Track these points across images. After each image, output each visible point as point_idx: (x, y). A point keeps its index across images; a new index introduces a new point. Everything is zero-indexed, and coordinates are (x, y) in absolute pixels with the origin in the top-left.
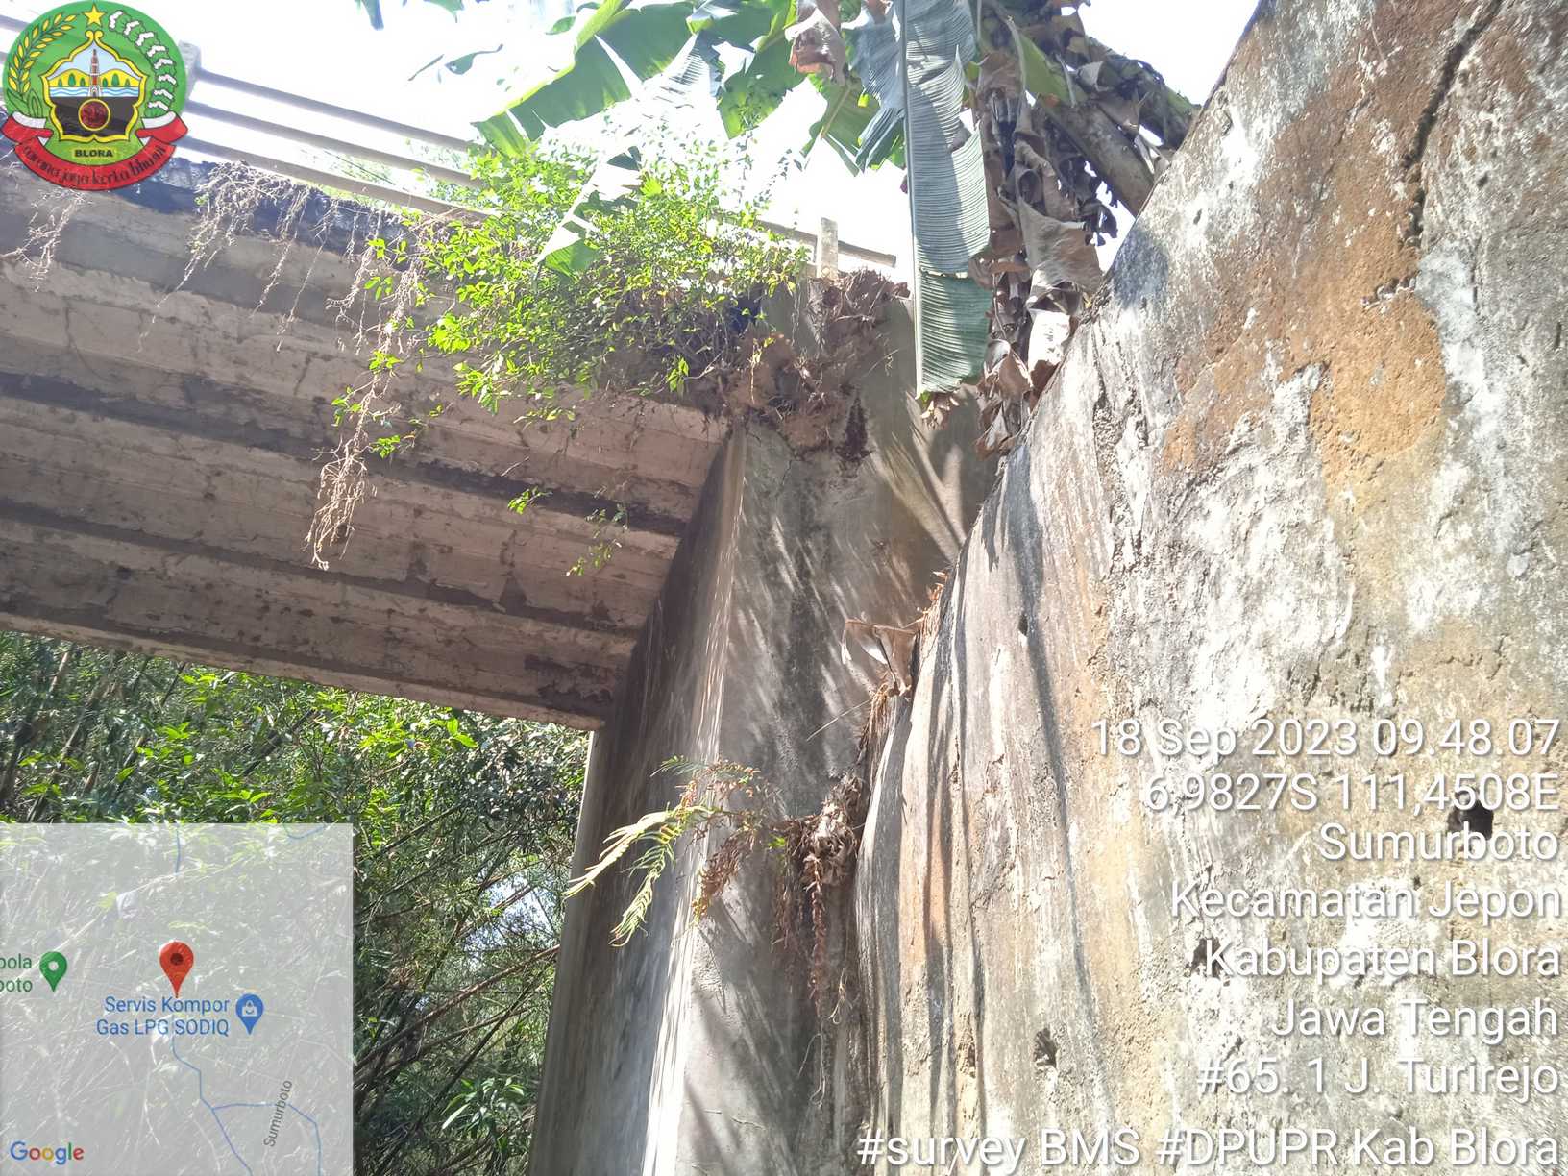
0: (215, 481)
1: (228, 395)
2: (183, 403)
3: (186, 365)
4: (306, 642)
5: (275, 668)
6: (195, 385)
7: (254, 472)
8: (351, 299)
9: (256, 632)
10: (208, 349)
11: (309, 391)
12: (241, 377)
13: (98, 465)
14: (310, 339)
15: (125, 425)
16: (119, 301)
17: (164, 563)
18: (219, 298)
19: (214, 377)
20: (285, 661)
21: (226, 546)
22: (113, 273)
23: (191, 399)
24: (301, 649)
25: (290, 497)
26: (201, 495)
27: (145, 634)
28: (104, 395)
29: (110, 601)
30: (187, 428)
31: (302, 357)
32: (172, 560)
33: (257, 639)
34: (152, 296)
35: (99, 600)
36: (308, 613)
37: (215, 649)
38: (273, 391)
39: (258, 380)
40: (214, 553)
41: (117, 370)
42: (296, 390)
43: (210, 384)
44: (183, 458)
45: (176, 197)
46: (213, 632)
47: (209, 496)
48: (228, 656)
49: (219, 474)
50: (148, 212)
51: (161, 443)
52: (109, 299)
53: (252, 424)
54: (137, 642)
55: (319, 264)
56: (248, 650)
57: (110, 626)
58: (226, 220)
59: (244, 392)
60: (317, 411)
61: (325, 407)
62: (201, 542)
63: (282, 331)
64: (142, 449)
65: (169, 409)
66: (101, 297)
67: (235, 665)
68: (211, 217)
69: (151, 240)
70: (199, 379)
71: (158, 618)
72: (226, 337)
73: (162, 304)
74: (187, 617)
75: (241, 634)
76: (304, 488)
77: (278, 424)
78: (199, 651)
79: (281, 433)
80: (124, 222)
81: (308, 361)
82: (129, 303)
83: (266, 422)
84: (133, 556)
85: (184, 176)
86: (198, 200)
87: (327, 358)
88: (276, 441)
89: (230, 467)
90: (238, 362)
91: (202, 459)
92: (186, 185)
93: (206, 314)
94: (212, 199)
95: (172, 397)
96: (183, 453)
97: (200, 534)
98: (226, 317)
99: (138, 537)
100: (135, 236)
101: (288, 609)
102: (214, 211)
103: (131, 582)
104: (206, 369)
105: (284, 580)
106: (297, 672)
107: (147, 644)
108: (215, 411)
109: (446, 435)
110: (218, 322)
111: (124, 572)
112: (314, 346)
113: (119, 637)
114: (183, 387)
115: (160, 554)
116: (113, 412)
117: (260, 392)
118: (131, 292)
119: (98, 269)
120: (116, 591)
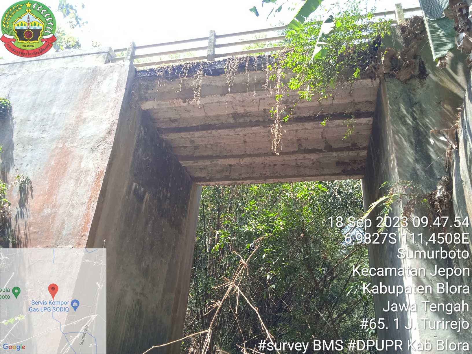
0: (245, 137)
1: (244, 115)
2: (234, 121)
3: (232, 111)
4: (277, 172)
5: (271, 181)
6: (235, 115)
7: (254, 133)
8: (267, 82)
9: (264, 173)
10: (236, 105)
11: (262, 108)
12: (245, 110)
13: (219, 141)
14: (259, 95)
15: (222, 130)
16: (215, 101)
17: (239, 161)
18: (236, 93)
19: (239, 112)
20: (273, 179)
21: (252, 153)
22: (211, 95)
23: (235, 119)
24: (276, 174)
25: (264, 136)
26: (243, 142)
27: (239, 180)
28: (216, 125)
29: (229, 174)
30: (236, 127)
31: (258, 100)
32: (241, 160)
33: (265, 174)
34: (222, 98)
35: (227, 174)
36: (275, 165)
37: (256, 179)
38: (253, 111)
39: (249, 109)
40: (250, 156)
41: (217, 117)
42: (258, 109)
43: (238, 114)
44: (237, 134)
45: (220, 71)
46: (254, 175)
47: (245, 142)
48: (259, 181)
49: (246, 136)
50: (215, 77)
51: (231, 132)
52: (212, 101)
53: (250, 121)
54: (238, 182)
55: (257, 75)
56: (264, 178)
57: (231, 179)
58: (233, 72)
59: (247, 113)
60: (265, 112)
61: (267, 111)
62: (246, 154)
63: (254, 95)
64: (228, 135)
65: (231, 123)
66: (211, 102)
67: (261, 182)
68: (229, 73)
69: (217, 84)
70: (236, 114)
71: (241, 175)
72: (240, 102)
73: (224, 99)
74: (248, 173)
75: (261, 174)
76: (267, 133)
77: (256, 119)
78: (252, 181)
79: (258, 121)
80: (210, 81)
81: (259, 101)
82: (216, 101)
83: (254, 119)
84: (232, 161)
85: (220, 65)
86: (225, 70)
87: (264, 99)
88: (257, 124)
89: (248, 133)
90: (243, 106)
91: (242, 133)
92: (221, 67)
93: (234, 98)
94: (228, 69)
95: (231, 120)
96: (237, 133)
97: (245, 152)
98: (239, 97)
99: (232, 156)
100: (213, 84)
101: (270, 165)
102: (229, 71)
103: (233, 168)
104: (237, 111)
105: (268, 158)
106: (276, 181)
107: (240, 182)
108: (241, 120)
109: (299, 108)
110: (237, 99)
111: (231, 166)
112: (260, 97)
113: (234, 182)
114: (233, 117)
115: (238, 159)
116: (220, 128)
117: (250, 112)
118: (217, 98)
119: (208, 95)
120: (230, 171)
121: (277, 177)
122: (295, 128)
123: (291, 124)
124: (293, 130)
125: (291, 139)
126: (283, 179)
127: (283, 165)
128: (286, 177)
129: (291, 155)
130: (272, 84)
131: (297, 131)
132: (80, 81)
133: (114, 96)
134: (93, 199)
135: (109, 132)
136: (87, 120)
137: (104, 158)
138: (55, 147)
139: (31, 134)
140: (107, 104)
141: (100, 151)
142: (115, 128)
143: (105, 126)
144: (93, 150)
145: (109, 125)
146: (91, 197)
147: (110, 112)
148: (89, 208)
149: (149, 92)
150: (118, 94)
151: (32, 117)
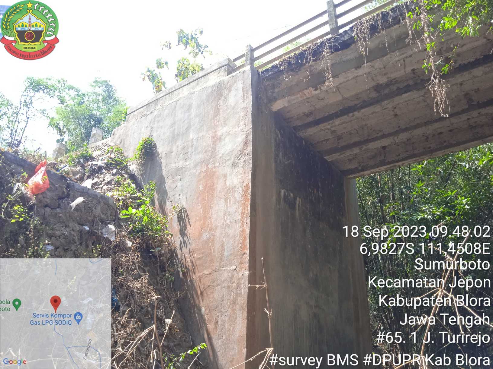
0: (395, 110)
1: (388, 85)
2: (377, 94)
3: (373, 84)
4: (445, 141)
5: (440, 153)
6: (378, 88)
7: (406, 101)
8: (410, 35)
9: (429, 146)
10: (376, 76)
11: (409, 69)
12: (388, 78)
13: (364, 123)
14: (403, 54)
15: (365, 109)
16: (350, 78)
17: (394, 139)
18: (373, 60)
19: (381, 83)
20: (442, 150)
21: (408, 126)
22: (345, 72)
23: (378, 92)
24: (445, 144)
25: (419, 103)
26: (393, 116)
27: (398, 161)
28: (357, 105)
29: (385, 157)
30: (383, 100)
31: (402, 61)
32: (396, 138)
33: (430, 148)
34: (356, 71)
35: (382, 158)
36: (441, 133)
37: (419, 156)
38: (399, 76)
39: (393, 76)
40: (406, 130)
41: (357, 97)
42: (405, 71)
43: (381, 85)
44: (385, 109)
45: (348, 42)
46: (416, 152)
47: (396, 115)
48: (424, 157)
49: (395, 108)
50: (344, 51)
51: (377, 108)
52: (347, 79)
53: (398, 89)
54: (397, 164)
55: (395, 31)
56: (429, 152)
57: (389, 163)
58: (365, 38)
59: (391, 81)
60: (414, 73)
61: (416, 71)
62: (401, 129)
63: (396, 57)
64: (374, 112)
65: (375, 98)
66: (345, 80)
67: (427, 158)
68: (360, 40)
69: (349, 57)
70: (377, 86)
71: (399, 155)
72: (380, 69)
73: (360, 72)
74: (407, 151)
75: (424, 148)
76: (421, 98)
77: (405, 84)
78: (415, 159)
79: (408, 86)
80: (340, 58)
81: (404, 61)
82: (352, 77)
83: (401, 86)
84: (385, 142)
85: (347, 35)
86: (355, 38)
87: (411, 56)
88: (408, 89)
89: (398, 104)
90: (385, 74)
91: (390, 106)
92: (349, 37)
93: (372, 67)
94: (358, 36)
95: (374, 95)
97: (399, 127)
98: (378, 64)
99: (384, 136)
100: (344, 59)
101: (434, 135)
102: (360, 38)
103: (387, 149)
104: (378, 82)
105: (430, 127)
106: (447, 151)
107: (400, 163)
108: (387, 91)
110: (376, 67)
111: (384, 148)
112: (405, 55)
113: (392, 165)
114: (375, 90)
115: (392, 138)
116: (362, 107)
117: (395, 79)
118: (352, 74)
119: (341, 73)
120: (385, 154)
121: (447, 147)
122: (460, 80)
123: (453, 77)
124: (457, 84)
125: (456, 97)
126: (456, 148)
127: (451, 131)
128: (458, 144)
129: (460, 116)
130: (418, 34)
131: (461, 84)
132: (208, 101)
133: (243, 105)
134: (245, 215)
135: (246, 144)
136: (223, 137)
137: (247, 171)
138: (199, 171)
139: (177, 165)
140: (238, 116)
141: (241, 165)
142: (250, 137)
143: (240, 138)
144: (234, 165)
145: (244, 136)
146: (243, 213)
147: (242, 123)
148: (243, 224)
149: (276, 90)
150: (246, 102)
151: (174, 149)
